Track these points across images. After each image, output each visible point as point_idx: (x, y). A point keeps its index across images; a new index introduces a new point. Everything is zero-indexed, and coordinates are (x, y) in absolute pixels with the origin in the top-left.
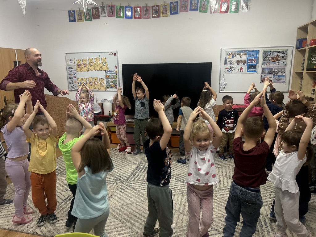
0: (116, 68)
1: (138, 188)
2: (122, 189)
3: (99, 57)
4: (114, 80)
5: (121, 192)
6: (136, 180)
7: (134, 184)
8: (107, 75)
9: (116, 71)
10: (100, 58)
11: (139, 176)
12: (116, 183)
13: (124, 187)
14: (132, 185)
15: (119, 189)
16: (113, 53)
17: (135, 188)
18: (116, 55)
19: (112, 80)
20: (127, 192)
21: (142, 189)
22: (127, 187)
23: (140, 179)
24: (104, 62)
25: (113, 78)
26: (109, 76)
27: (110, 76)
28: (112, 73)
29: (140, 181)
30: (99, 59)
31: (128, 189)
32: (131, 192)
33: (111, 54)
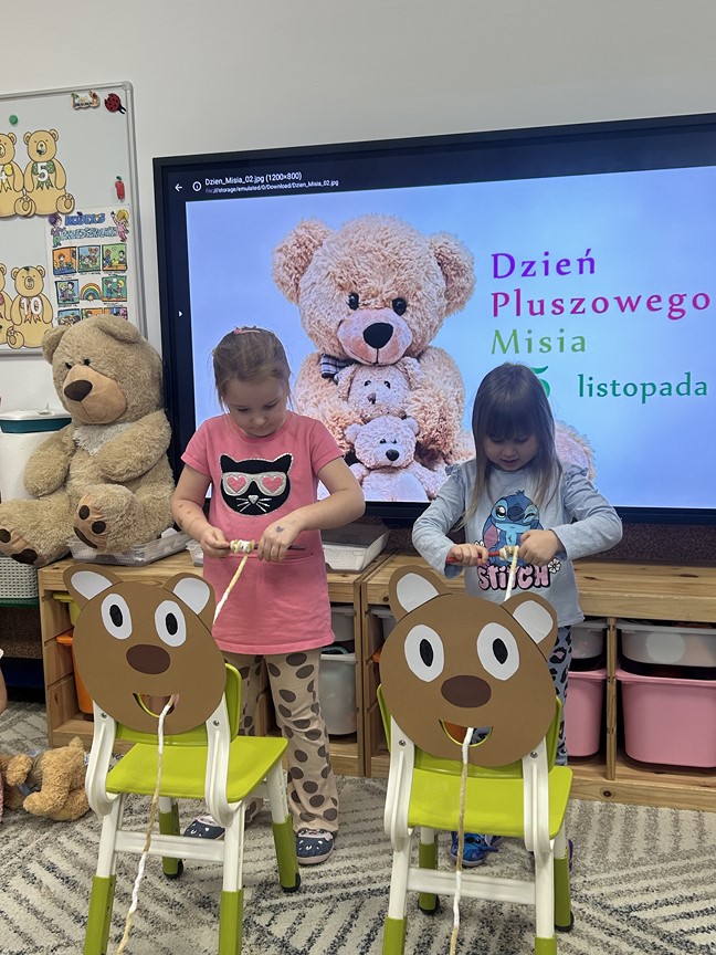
0: (121, 195)
3: (13, 129)
4: (106, 281)
8: (65, 243)
9: (121, 218)
10: (19, 132)
16: (103, 96)
18: (120, 108)
19: (96, 279)
24: (46, 157)
25: (100, 262)
26: (73, 255)
27: (86, 253)
28: (97, 233)
30: (13, 140)
33: (88, 105)
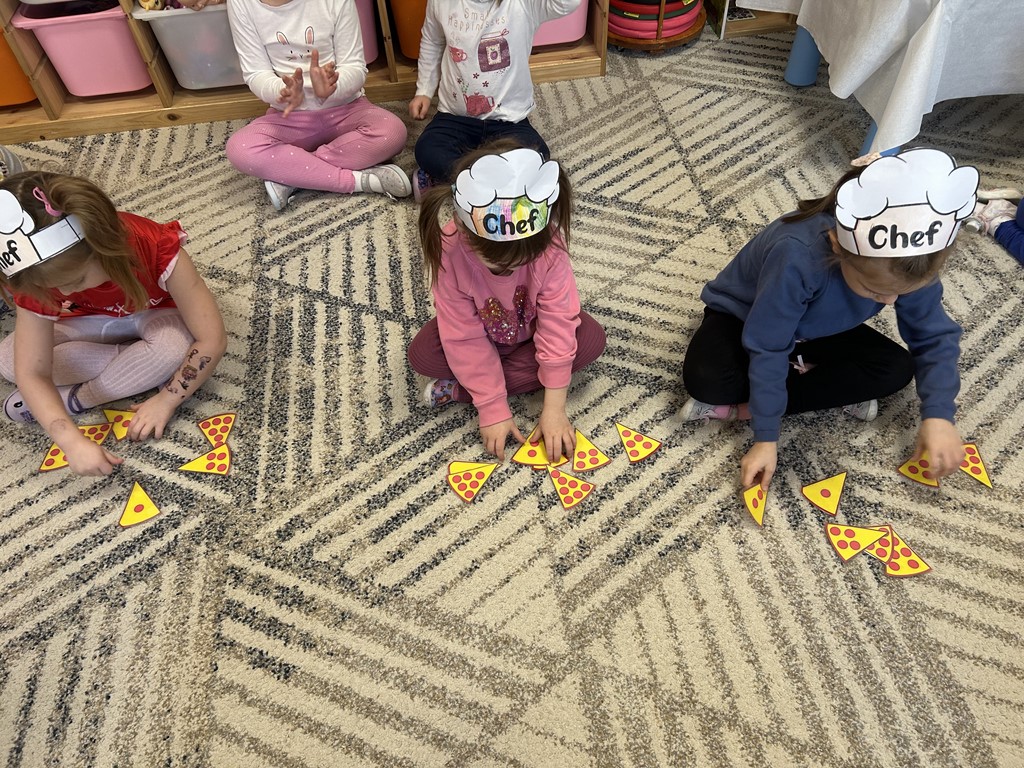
1: (378, 568)
2: (251, 618)
5: (261, 661)
6: (316, 465)
7: (324, 524)
11: (319, 414)
12: (169, 551)
13: (259, 585)
14: (309, 535)
15: (231, 628)
17: (351, 570)
20: (308, 643)
21: (411, 562)
22: (288, 579)
23: (346, 450)
29: (351, 464)
31: (297, 600)
32: (345, 638)
